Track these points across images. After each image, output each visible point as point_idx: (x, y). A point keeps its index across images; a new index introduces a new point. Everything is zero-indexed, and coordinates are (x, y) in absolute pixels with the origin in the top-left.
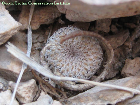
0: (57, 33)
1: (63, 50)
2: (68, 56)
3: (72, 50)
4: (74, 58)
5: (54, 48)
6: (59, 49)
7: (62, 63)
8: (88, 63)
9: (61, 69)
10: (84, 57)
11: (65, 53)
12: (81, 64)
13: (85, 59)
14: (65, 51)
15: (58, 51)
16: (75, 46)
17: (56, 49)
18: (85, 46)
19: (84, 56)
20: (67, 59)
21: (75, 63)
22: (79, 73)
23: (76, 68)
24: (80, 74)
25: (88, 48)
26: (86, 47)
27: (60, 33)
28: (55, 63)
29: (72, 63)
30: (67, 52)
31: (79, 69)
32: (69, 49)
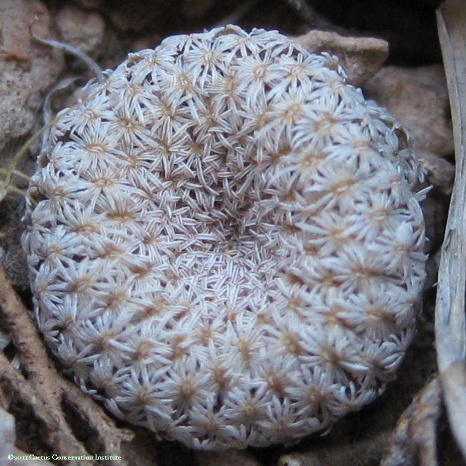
0: (229, 41)
1: (186, 167)
2: (189, 222)
3: (234, 206)
4: (211, 261)
5: (140, 112)
6: (162, 142)
7: (115, 232)
8: (263, 353)
9: (83, 264)
10: (271, 299)
11: (186, 194)
12: (217, 323)
13: (261, 316)
14: (196, 180)
15: (150, 149)
16: (269, 196)
17: (149, 127)
18: (320, 241)
19: (273, 293)
20: (164, 232)
21: (189, 294)
22: (161, 372)
23: (168, 327)
24: (169, 381)
25: (329, 262)
26: (324, 251)
27: (239, 54)
28: (77, 204)
29: (175, 278)
30: (200, 195)
31: (184, 344)
32: (226, 184)
